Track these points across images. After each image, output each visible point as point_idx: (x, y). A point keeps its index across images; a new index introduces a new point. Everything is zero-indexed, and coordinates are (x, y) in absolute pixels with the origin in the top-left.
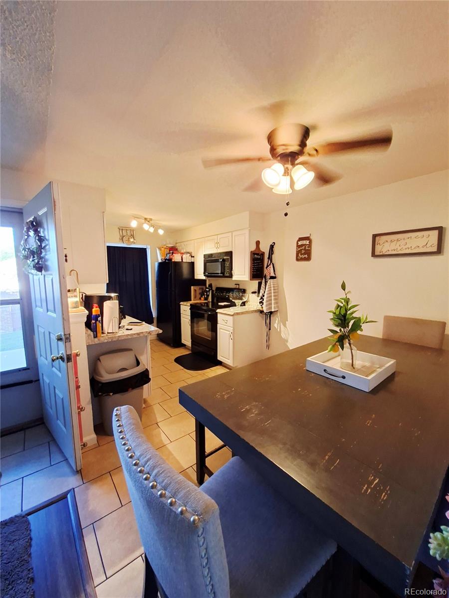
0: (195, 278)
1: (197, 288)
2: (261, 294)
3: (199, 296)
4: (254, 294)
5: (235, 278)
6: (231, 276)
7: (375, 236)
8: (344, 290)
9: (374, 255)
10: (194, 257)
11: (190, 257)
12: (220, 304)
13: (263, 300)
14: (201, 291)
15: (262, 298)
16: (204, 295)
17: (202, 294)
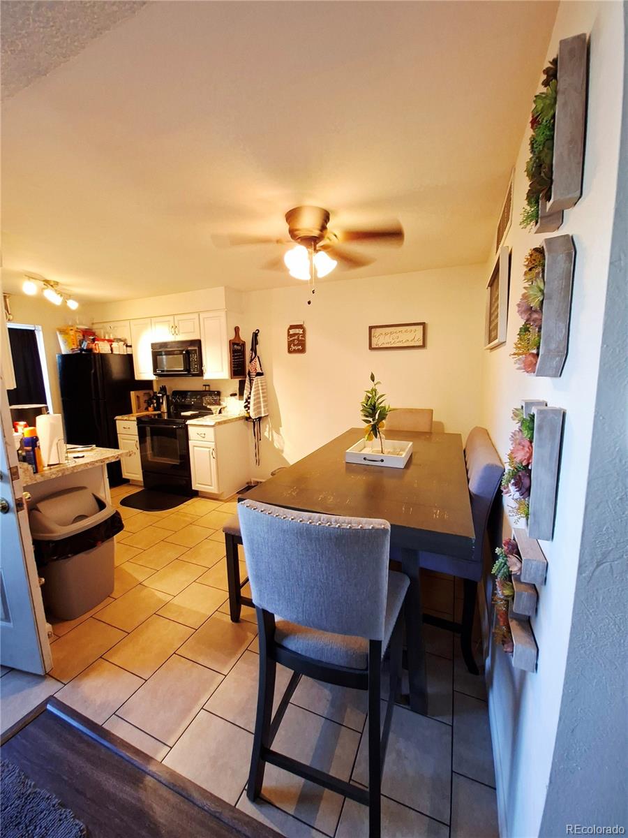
0: (136, 378)
1: (140, 393)
2: (245, 396)
3: (144, 405)
4: (233, 398)
5: (207, 376)
6: (201, 374)
7: (371, 328)
8: (373, 381)
9: (371, 348)
10: (131, 346)
11: (125, 347)
12: (183, 414)
13: (249, 403)
14: (146, 398)
15: (247, 401)
16: (153, 403)
17: (149, 403)
